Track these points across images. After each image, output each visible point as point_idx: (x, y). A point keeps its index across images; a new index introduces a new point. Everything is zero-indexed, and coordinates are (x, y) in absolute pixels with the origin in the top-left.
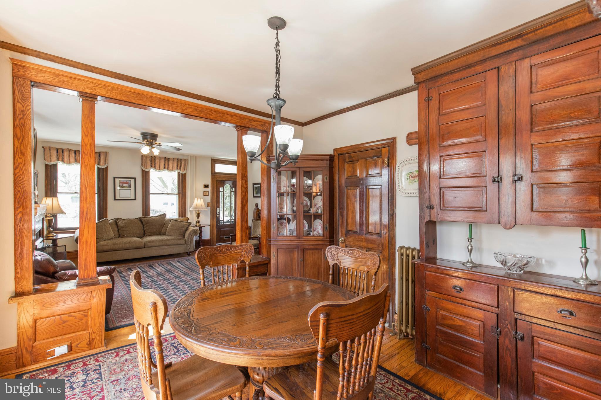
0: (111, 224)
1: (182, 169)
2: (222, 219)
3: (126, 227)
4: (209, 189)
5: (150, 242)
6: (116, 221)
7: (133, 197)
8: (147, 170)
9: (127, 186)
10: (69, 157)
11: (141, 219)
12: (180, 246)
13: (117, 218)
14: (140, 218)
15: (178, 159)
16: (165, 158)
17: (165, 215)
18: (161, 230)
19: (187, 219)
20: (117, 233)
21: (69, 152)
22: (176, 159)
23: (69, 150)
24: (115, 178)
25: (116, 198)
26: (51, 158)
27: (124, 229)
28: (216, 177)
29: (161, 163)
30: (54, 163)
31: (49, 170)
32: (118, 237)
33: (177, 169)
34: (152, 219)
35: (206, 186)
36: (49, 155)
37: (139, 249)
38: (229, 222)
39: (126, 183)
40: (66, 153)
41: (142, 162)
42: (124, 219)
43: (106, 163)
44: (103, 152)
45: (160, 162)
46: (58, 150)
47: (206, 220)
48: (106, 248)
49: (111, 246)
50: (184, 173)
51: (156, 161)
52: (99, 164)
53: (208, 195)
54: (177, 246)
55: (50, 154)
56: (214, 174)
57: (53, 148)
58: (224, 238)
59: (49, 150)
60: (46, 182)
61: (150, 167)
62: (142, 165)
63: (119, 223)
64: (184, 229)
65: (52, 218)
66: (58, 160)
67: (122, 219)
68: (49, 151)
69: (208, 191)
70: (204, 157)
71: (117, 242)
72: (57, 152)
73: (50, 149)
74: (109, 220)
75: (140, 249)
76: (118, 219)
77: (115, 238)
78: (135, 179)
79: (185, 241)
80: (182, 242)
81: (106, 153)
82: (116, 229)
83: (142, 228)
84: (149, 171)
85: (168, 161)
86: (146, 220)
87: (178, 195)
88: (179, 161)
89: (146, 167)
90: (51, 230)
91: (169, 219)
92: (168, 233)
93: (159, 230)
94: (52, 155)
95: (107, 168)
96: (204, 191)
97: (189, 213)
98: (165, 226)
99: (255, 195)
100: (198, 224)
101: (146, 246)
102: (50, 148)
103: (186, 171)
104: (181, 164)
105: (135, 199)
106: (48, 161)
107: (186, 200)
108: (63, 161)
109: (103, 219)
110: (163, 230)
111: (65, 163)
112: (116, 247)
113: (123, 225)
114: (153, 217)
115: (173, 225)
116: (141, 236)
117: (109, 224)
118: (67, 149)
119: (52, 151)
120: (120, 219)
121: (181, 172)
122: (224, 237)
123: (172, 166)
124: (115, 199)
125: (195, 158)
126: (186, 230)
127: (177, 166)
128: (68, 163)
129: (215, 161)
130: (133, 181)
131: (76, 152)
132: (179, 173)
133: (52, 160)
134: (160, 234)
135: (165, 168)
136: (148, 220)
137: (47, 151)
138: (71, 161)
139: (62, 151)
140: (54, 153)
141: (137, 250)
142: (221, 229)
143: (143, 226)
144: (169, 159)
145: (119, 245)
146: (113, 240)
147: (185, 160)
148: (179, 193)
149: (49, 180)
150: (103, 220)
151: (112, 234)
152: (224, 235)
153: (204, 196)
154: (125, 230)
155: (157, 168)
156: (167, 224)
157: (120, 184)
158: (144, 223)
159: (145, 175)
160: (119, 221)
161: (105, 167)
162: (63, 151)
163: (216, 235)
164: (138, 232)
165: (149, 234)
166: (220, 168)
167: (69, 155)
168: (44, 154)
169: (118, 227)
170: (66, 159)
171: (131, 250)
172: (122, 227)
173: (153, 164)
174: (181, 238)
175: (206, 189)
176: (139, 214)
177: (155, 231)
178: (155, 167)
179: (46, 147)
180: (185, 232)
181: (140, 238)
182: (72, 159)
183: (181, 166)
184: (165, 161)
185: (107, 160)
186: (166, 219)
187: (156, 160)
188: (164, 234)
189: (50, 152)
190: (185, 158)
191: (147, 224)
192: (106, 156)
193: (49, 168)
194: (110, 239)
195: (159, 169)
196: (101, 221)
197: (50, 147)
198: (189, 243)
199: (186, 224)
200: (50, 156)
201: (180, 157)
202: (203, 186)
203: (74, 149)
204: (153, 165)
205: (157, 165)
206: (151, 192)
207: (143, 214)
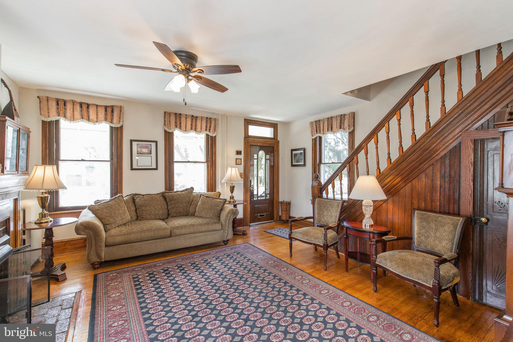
0: (126, 202)
1: (211, 130)
2: (256, 194)
3: (146, 206)
4: (242, 157)
5: (177, 228)
6: (133, 198)
7: (154, 166)
8: (171, 131)
9: (147, 152)
10: (73, 111)
11: (164, 195)
12: (215, 232)
13: (134, 193)
14: (163, 193)
15: (207, 118)
16: (192, 116)
17: (192, 189)
18: (188, 209)
19: (219, 194)
20: (134, 213)
21: (74, 105)
22: (205, 118)
23: (74, 102)
24: (131, 141)
25: (134, 167)
26: (48, 112)
27: (143, 208)
28: (250, 141)
29: (187, 123)
30: (54, 119)
31: (48, 129)
32: (136, 220)
33: (206, 130)
34: (178, 194)
35: (239, 153)
36: (46, 108)
37: (163, 239)
38: (263, 196)
39: (146, 147)
40: (69, 106)
41: (165, 121)
42: (143, 194)
43: (121, 120)
44: (117, 106)
45: (186, 121)
46: (59, 102)
47: (239, 195)
48: (119, 239)
49: (126, 236)
50: (214, 135)
51: (182, 120)
52: (112, 122)
53: (241, 164)
54: (212, 233)
55: (48, 107)
56: (247, 137)
57: (51, 98)
58: (259, 217)
59: (46, 101)
60: (44, 145)
61: (175, 127)
62: (165, 125)
63: (137, 200)
64: (219, 208)
65: (46, 195)
66: (59, 116)
67: (140, 195)
68: (46, 103)
69: (241, 159)
70: (235, 116)
71: (134, 230)
72: (58, 104)
73: (48, 101)
74: (124, 196)
75: (165, 239)
76: (136, 194)
77: (131, 221)
78: (156, 142)
79: (222, 225)
80: (218, 226)
81: (121, 107)
82: (133, 208)
83: (166, 207)
84: (173, 133)
85: (196, 120)
86: (171, 195)
87: (206, 164)
88: (209, 120)
89: (169, 128)
90: (46, 212)
91: (197, 195)
92: (198, 214)
93: (186, 209)
94: (50, 108)
95: (122, 127)
96: (236, 159)
97: (220, 186)
98: (194, 204)
99: (294, 164)
100: (232, 201)
101: (172, 235)
102: (48, 99)
103: (216, 133)
104: (211, 124)
105: (156, 169)
106: (45, 116)
107: (215, 170)
108: (65, 117)
109: (116, 196)
110: (191, 209)
111: (68, 120)
112: (133, 237)
113: (142, 202)
114: (178, 191)
115: (203, 203)
116: (164, 217)
117: (124, 203)
118: (70, 100)
119: (50, 101)
120: (139, 194)
121: (210, 134)
122: (259, 215)
123: (200, 127)
124: (132, 169)
125: (226, 116)
126: (221, 210)
127: (206, 127)
128: (72, 119)
129: (248, 122)
130: (153, 145)
131: (82, 105)
132: (207, 135)
133: (51, 115)
134: (187, 214)
135: (192, 129)
136: (173, 196)
137: (44, 102)
138: (75, 116)
139: (63, 103)
140: (53, 105)
141: (161, 240)
142: (256, 206)
143: (167, 204)
144: (197, 117)
145: (136, 235)
146: (128, 225)
147: (215, 119)
148: (207, 162)
149: (47, 143)
150: (116, 198)
151: (128, 216)
152: (259, 213)
153: (236, 164)
154: (144, 210)
155: (182, 129)
156: (195, 200)
157: (138, 149)
158: (168, 200)
159: (169, 137)
160: (137, 198)
161: (119, 126)
162: (65, 103)
163: (250, 214)
164: (161, 212)
165: (174, 215)
166: (254, 131)
167: (73, 109)
168: (40, 107)
169: (135, 206)
170: (69, 114)
171: (153, 241)
172: (141, 206)
173: (178, 123)
174: (216, 221)
175: (239, 156)
176: (161, 188)
177: (181, 210)
178: (180, 128)
179: (42, 97)
180: (221, 212)
181: (163, 220)
182: (77, 114)
183: (210, 127)
184: (192, 119)
185: (122, 117)
186: (194, 194)
187: (182, 118)
188: (193, 215)
189: (48, 104)
190: (214, 117)
191: (171, 200)
192: (121, 111)
193: (48, 126)
194: (125, 224)
195: (186, 131)
196: (114, 199)
197: (47, 97)
198: (227, 228)
199: (221, 202)
200: (48, 109)
201: (209, 116)
202: (235, 153)
203: (79, 101)
204: (179, 126)
205: (183, 125)
206: (175, 160)
207: (166, 189)
